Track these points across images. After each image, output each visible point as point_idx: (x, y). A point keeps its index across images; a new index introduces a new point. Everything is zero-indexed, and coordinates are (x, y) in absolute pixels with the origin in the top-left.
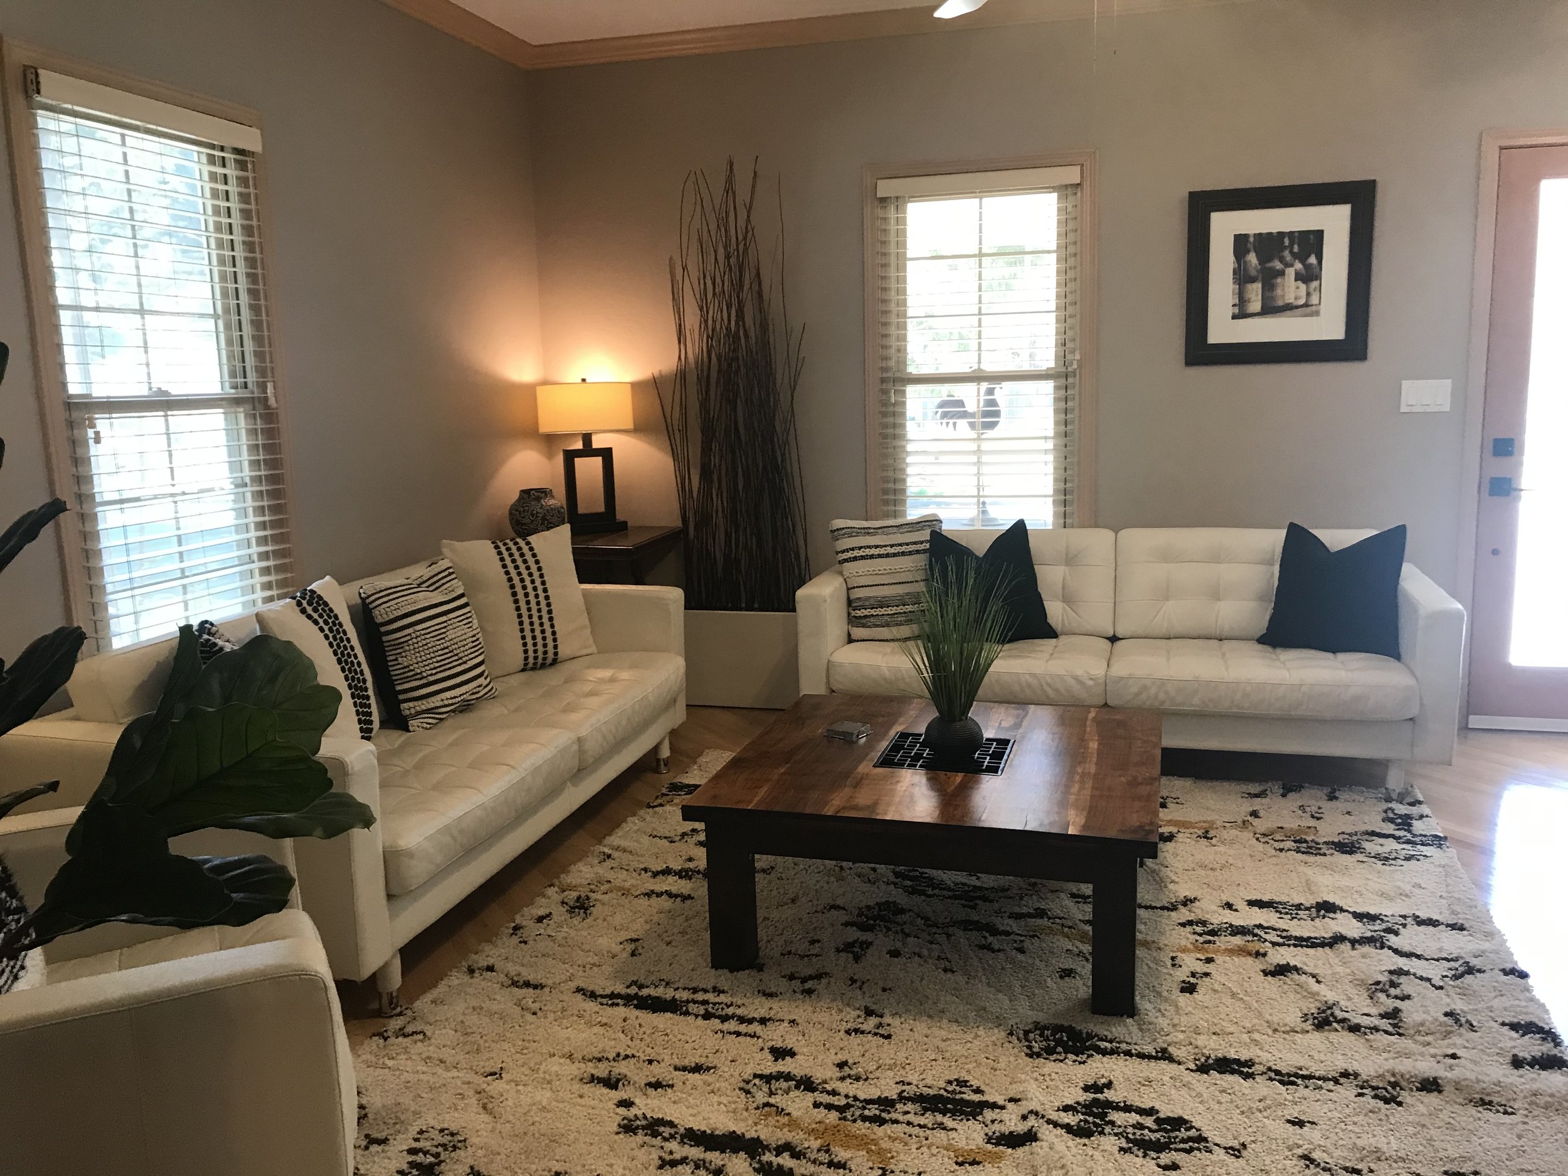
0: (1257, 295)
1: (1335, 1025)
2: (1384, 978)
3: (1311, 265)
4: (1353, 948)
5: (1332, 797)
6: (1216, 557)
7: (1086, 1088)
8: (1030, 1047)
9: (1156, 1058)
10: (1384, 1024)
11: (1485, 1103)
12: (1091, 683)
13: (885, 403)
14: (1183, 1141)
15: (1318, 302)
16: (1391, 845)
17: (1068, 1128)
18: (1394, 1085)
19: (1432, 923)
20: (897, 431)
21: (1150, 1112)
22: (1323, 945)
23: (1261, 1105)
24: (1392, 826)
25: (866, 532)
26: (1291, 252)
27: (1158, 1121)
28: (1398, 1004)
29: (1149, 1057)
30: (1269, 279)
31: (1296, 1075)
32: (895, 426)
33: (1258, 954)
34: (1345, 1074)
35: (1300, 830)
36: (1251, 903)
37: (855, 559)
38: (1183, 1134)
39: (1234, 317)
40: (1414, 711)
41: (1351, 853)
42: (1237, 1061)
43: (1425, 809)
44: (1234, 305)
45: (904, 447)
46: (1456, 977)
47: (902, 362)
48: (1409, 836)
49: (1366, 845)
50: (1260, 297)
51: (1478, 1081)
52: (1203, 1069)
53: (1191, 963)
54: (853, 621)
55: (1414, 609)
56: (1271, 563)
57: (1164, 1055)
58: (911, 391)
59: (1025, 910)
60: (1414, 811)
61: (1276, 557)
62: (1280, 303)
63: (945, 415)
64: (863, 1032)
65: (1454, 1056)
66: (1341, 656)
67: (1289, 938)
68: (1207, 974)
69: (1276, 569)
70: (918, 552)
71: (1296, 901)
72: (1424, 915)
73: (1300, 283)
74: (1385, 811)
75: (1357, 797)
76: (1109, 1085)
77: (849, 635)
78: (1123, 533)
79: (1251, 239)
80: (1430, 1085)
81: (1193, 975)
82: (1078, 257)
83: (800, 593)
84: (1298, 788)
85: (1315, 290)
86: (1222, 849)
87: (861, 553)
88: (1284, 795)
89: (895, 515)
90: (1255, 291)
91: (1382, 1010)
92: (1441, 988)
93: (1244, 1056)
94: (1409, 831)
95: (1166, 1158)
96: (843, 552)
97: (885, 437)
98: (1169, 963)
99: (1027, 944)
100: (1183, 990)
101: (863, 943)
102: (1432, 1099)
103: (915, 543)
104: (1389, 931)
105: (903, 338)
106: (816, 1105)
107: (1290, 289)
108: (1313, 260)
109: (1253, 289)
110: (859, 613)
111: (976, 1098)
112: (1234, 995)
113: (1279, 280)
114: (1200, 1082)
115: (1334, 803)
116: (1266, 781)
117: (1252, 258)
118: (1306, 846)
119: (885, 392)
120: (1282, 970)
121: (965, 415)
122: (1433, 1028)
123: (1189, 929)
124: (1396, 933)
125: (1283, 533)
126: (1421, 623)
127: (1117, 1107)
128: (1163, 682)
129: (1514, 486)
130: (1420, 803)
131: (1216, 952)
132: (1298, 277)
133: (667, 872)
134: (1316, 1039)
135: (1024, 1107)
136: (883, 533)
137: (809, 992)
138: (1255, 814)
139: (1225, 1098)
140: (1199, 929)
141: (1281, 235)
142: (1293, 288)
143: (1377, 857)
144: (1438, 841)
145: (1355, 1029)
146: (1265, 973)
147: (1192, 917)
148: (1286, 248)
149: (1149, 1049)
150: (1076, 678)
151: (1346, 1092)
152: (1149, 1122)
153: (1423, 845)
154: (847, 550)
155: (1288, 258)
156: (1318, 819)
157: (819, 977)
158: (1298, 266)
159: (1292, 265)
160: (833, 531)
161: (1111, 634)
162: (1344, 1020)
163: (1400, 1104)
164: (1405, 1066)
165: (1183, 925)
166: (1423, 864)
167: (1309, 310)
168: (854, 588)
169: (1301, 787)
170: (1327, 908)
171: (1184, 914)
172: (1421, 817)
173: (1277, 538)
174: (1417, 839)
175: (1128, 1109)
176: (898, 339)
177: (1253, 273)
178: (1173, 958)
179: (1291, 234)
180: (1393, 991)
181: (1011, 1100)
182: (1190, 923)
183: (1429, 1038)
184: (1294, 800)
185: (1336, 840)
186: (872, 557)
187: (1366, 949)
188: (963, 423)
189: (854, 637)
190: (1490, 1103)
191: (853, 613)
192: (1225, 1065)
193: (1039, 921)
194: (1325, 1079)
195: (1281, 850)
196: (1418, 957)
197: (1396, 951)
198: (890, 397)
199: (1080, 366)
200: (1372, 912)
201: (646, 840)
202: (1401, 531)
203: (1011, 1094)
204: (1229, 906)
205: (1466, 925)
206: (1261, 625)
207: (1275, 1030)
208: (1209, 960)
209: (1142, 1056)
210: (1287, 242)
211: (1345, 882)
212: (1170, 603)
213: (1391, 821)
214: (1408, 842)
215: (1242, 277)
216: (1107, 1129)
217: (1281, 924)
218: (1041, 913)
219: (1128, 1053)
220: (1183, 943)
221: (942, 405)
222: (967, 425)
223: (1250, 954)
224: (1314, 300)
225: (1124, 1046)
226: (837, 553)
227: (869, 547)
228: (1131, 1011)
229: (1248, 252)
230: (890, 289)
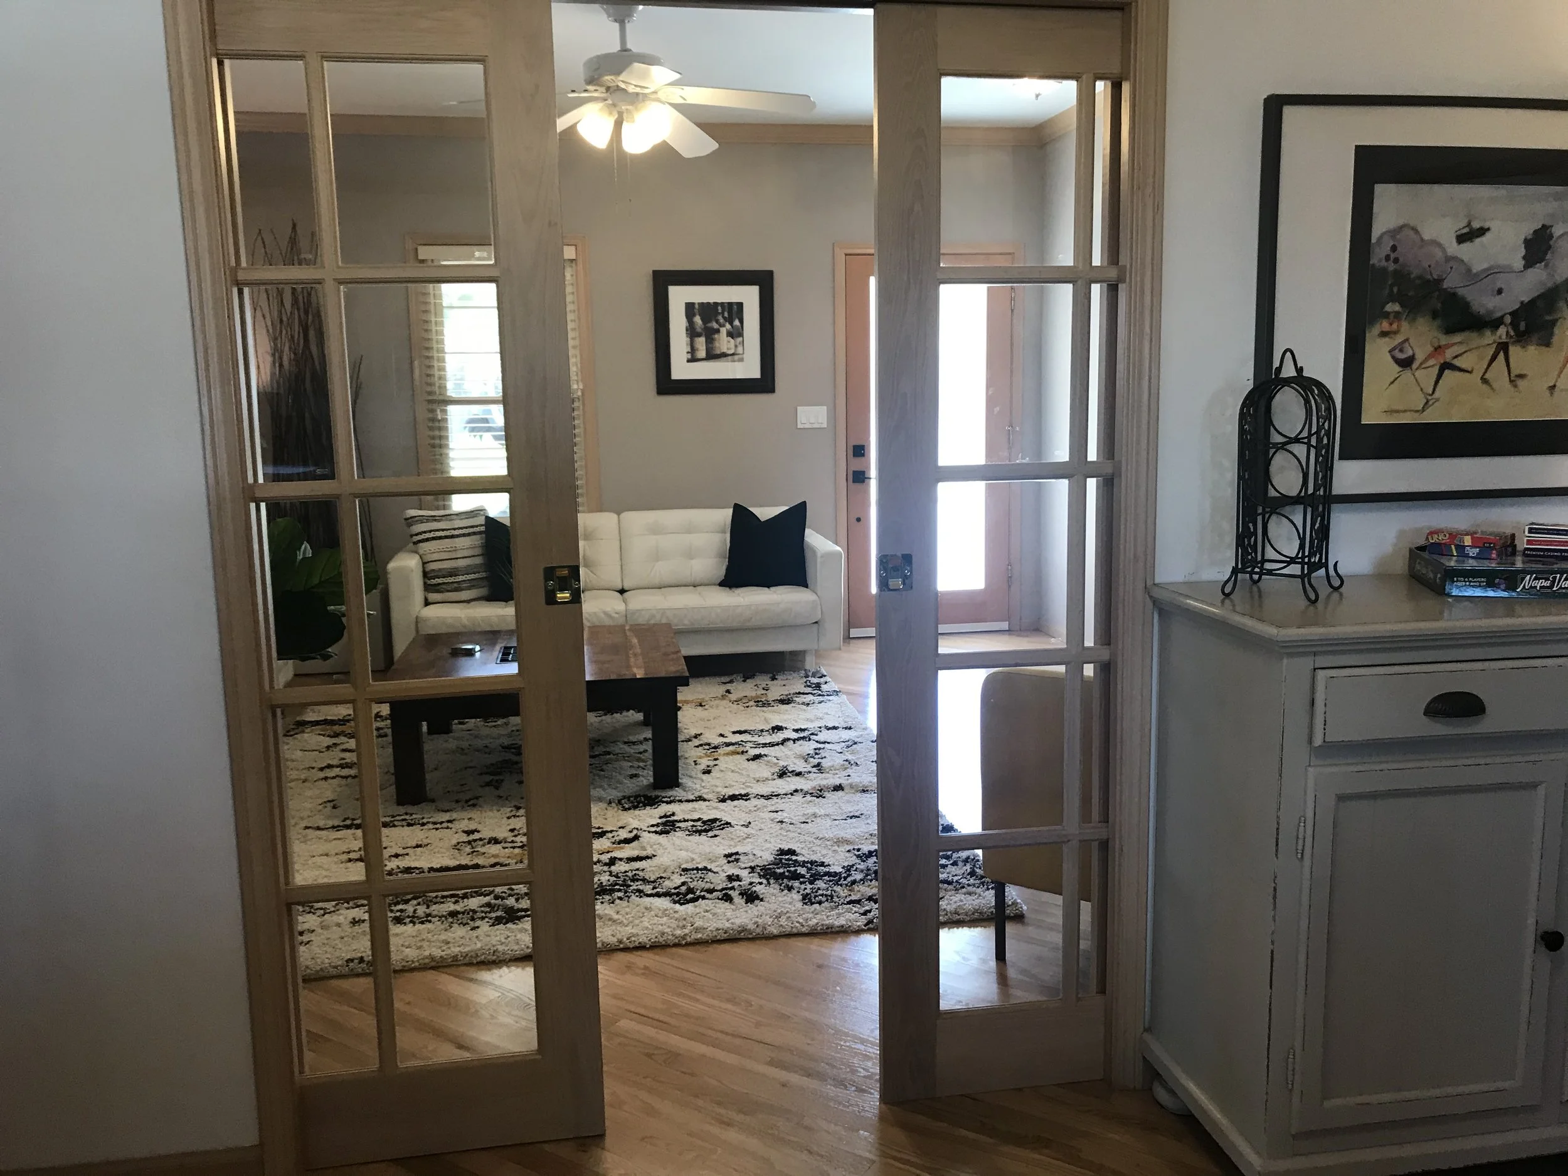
0: (702, 346)
1: (789, 774)
2: (812, 752)
3: (736, 326)
4: (794, 743)
5: (773, 679)
6: (690, 529)
7: (661, 818)
8: (623, 807)
9: (696, 801)
10: (814, 770)
11: (864, 791)
12: (617, 616)
13: (434, 420)
14: (718, 826)
15: (741, 352)
16: (811, 697)
17: (656, 832)
18: (820, 791)
19: (835, 728)
20: (443, 442)
21: (699, 819)
22: (778, 744)
23: (755, 809)
24: (810, 689)
25: (434, 519)
26: (724, 318)
27: (703, 822)
28: (820, 760)
29: (693, 801)
30: (710, 335)
31: (772, 795)
32: (440, 437)
33: (743, 752)
34: (796, 791)
35: (757, 697)
36: (734, 733)
37: (427, 540)
38: (718, 823)
39: (689, 361)
40: (818, 617)
41: (788, 704)
42: (740, 795)
43: (827, 679)
44: (688, 353)
45: (447, 454)
46: (848, 747)
47: (443, 388)
48: (820, 692)
49: (795, 699)
50: (705, 347)
51: (861, 783)
52: (723, 800)
53: (704, 763)
54: (428, 588)
55: (814, 552)
56: (724, 532)
57: (700, 799)
58: (452, 409)
59: (597, 753)
60: (822, 680)
61: (727, 527)
62: (718, 352)
63: (473, 430)
64: (518, 816)
65: (849, 776)
66: (773, 589)
67: (759, 744)
68: (716, 765)
69: (728, 536)
70: (474, 533)
71: (761, 728)
72: (830, 725)
73: (730, 338)
74: (806, 682)
75: (789, 677)
76: (673, 814)
77: (426, 599)
78: (624, 515)
79: (697, 306)
80: (838, 788)
81: (708, 766)
82: (577, 312)
83: (391, 566)
84: (752, 676)
85: (740, 343)
86: (711, 710)
87: (432, 535)
88: (744, 681)
89: (445, 507)
90: (701, 342)
91: (812, 765)
92: (841, 753)
93: (743, 792)
94: (820, 690)
95: (710, 834)
96: (417, 535)
97: (433, 446)
98: (693, 764)
99: (604, 767)
100: (704, 773)
101: (497, 781)
102: (840, 793)
103: (472, 527)
104: (812, 734)
105: (443, 369)
106: (504, 848)
107: (724, 343)
108: (737, 323)
109: (699, 342)
110: (434, 582)
111: (600, 831)
112: (733, 771)
113: (716, 336)
114: (722, 805)
115: (775, 682)
116: (732, 674)
117: (698, 320)
118: (762, 703)
119: (433, 411)
120: (757, 757)
121: (489, 429)
122: (837, 767)
123: (700, 748)
124: (817, 735)
125: (730, 511)
126: (819, 560)
127: (680, 821)
128: (663, 611)
129: (866, 476)
130: (825, 676)
131: (720, 755)
132: (730, 334)
133: (329, 766)
134: (780, 782)
135: (629, 828)
136: (447, 520)
137: (474, 805)
138: (728, 691)
139: (736, 809)
140: (707, 747)
141: (716, 304)
142: (725, 342)
143: (803, 704)
144: (836, 693)
145: (799, 774)
146: (748, 760)
147: (701, 742)
148: (719, 313)
149: (692, 797)
150: (605, 613)
151: (798, 798)
152: (699, 823)
153: (828, 695)
154: (420, 533)
155: (722, 321)
156: (767, 690)
157: (477, 798)
158: (728, 326)
159: (724, 326)
160: (406, 519)
161: (620, 587)
162: (793, 771)
163: (824, 797)
164: (824, 782)
165: (697, 747)
166: (829, 704)
167: (736, 357)
168: (429, 562)
169: (754, 675)
170: (779, 728)
171: (696, 742)
172: (826, 683)
173: (725, 515)
174: (825, 694)
175: (685, 821)
176: (439, 370)
177: (699, 330)
178: (695, 761)
179: (722, 304)
180: (817, 756)
181: (620, 828)
182: (701, 745)
183: (837, 771)
184: (750, 683)
185: (779, 699)
186: (440, 538)
187: (801, 742)
188: (488, 436)
189: (430, 600)
190: (867, 791)
191: (429, 582)
192: (733, 798)
193: (608, 756)
194: (786, 795)
195: (748, 707)
196: (828, 743)
197: (817, 742)
198: (437, 415)
199: (583, 393)
200: (803, 727)
201: (299, 753)
202: (803, 505)
203: (620, 825)
204: (722, 735)
205: (852, 726)
206: (721, 572)
207: (758, 781)
208: (716, 759)
209: (688, 801)
210: (719, 308)
211: (786, 717)
212: (660, 563)
213: (809, 686)
214: (820, 695)
215: (692, 333)
216: (677, 830)
217: (753, 739)
218: (609, 753)
219: (680, 801)
220: (700, 754)
221: (471, 421)
222: (492, 437)
223: (738, 753)
224: (740, 350)
225: (677, 798)
226: (412, 536)
227: (438, 530)
228: (678, 785)
229: (694, 315)
230: (431, 330)
